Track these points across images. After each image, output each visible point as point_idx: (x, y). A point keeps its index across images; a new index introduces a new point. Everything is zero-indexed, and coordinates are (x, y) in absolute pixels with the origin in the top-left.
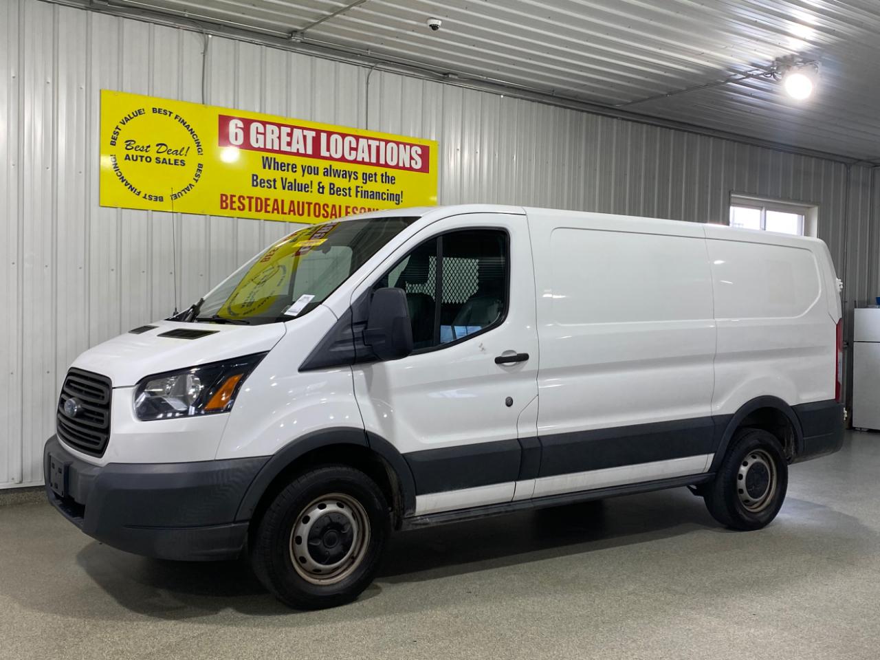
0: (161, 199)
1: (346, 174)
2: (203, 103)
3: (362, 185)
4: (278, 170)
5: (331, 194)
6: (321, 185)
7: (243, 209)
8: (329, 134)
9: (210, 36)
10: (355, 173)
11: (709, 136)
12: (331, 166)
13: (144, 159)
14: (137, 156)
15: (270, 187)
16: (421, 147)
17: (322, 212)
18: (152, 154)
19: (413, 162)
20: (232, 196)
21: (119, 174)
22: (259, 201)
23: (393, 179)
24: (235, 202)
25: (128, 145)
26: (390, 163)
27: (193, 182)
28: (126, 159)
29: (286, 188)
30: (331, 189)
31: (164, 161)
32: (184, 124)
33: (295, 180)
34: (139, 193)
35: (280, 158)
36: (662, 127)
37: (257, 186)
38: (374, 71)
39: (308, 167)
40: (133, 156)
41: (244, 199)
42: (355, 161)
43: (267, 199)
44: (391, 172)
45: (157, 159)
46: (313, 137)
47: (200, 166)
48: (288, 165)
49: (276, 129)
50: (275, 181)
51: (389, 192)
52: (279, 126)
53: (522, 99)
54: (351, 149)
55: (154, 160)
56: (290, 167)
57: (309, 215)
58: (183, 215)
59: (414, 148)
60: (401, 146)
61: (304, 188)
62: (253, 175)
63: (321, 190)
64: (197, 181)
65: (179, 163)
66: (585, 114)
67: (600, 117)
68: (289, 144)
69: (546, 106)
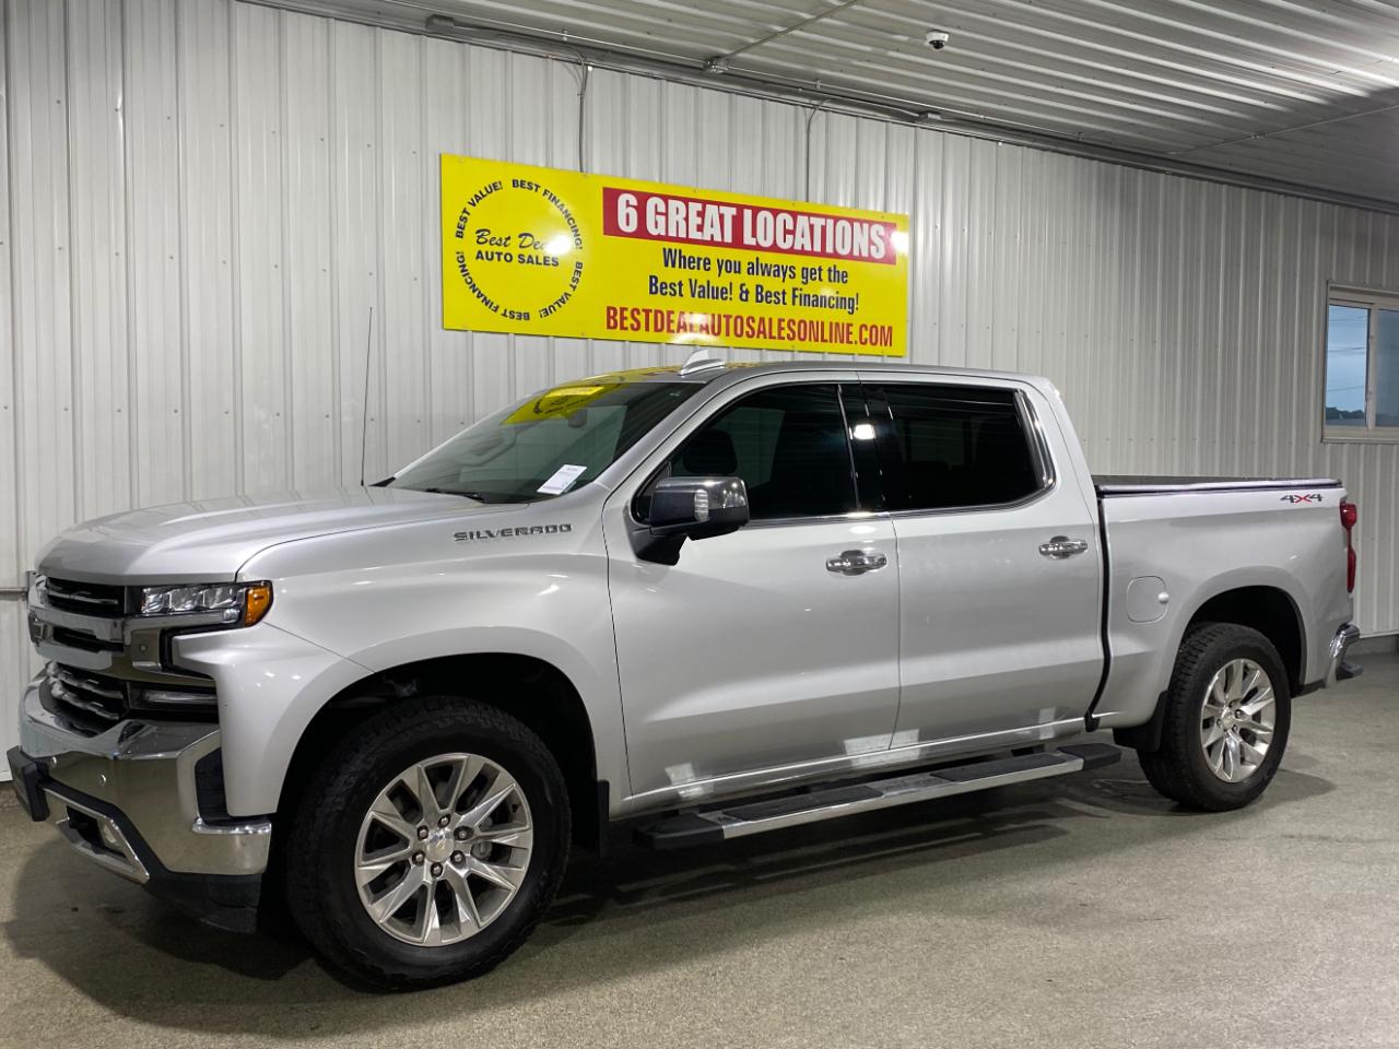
0: (527, 316)
1: (779, 271)
2: (581, 170)
3: (802, 286)
4: (685, 267)
5: (757, 301)
6: (744, 289)
7: (638, 328)
8: (756, 210)
9: (590, 68)
10: (792, 268)
11: (1298, 197)
12: (757, 259)
13: (502, 257)
14: (492, 253)
15: (675, 294)
16: (885, 225)
17: (746, 329)
18: (514, 249)
19: (873, 248)
20: (623, 309)
21: (469, 280)
22: (659, 315)
23: (845, 274)
24: (626, 318)
25: (479, 237)
26: (840, 251)
27: (570, 290)
28: (478, 257)
29: (696, 295)
30: (757, 293)
31: (530, 260)
32: (556, 203)
33: (708, 282)
34: (497, 308)
35: (688, 250)
36: (1229, 184)
37: (656, 293)
38: (818, 112)
39: (727, 261)
40: (487, 253)
41: (639, 313)
42: (791, 251)
43: (670, 313)
44: (842, 265)
45: (520, 256)
46: (733, 217)
47: (579, 265)
48: (699, 259)
49: (681, 205)
50: (680, 284)
51: (839, 296)
52: (686, 201)
53: (1029, 147)
54: (786, 232)
55: (516, 259)
56: (702, 262)
57: (728, 334)
58: (557, 339)
59: (876, 227)
60: (856, 225)
61: (721, 294)
62: (651, 277)
63: (744, 296)
64: (574, 288)
65: (551, 262)
66: (1118, 168)
67: (1140, 171)
68: (700, 228)
69: (1063, 156)
